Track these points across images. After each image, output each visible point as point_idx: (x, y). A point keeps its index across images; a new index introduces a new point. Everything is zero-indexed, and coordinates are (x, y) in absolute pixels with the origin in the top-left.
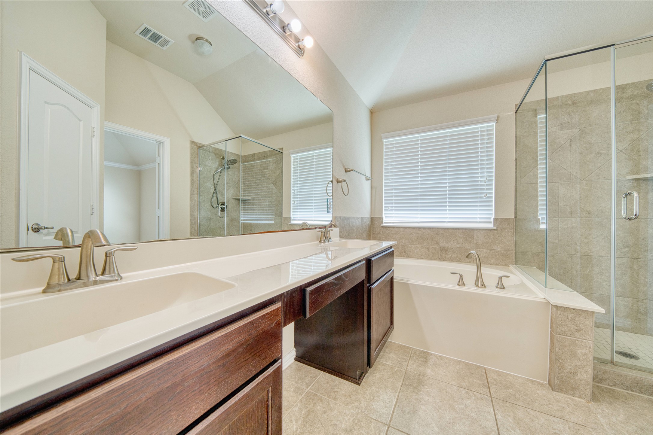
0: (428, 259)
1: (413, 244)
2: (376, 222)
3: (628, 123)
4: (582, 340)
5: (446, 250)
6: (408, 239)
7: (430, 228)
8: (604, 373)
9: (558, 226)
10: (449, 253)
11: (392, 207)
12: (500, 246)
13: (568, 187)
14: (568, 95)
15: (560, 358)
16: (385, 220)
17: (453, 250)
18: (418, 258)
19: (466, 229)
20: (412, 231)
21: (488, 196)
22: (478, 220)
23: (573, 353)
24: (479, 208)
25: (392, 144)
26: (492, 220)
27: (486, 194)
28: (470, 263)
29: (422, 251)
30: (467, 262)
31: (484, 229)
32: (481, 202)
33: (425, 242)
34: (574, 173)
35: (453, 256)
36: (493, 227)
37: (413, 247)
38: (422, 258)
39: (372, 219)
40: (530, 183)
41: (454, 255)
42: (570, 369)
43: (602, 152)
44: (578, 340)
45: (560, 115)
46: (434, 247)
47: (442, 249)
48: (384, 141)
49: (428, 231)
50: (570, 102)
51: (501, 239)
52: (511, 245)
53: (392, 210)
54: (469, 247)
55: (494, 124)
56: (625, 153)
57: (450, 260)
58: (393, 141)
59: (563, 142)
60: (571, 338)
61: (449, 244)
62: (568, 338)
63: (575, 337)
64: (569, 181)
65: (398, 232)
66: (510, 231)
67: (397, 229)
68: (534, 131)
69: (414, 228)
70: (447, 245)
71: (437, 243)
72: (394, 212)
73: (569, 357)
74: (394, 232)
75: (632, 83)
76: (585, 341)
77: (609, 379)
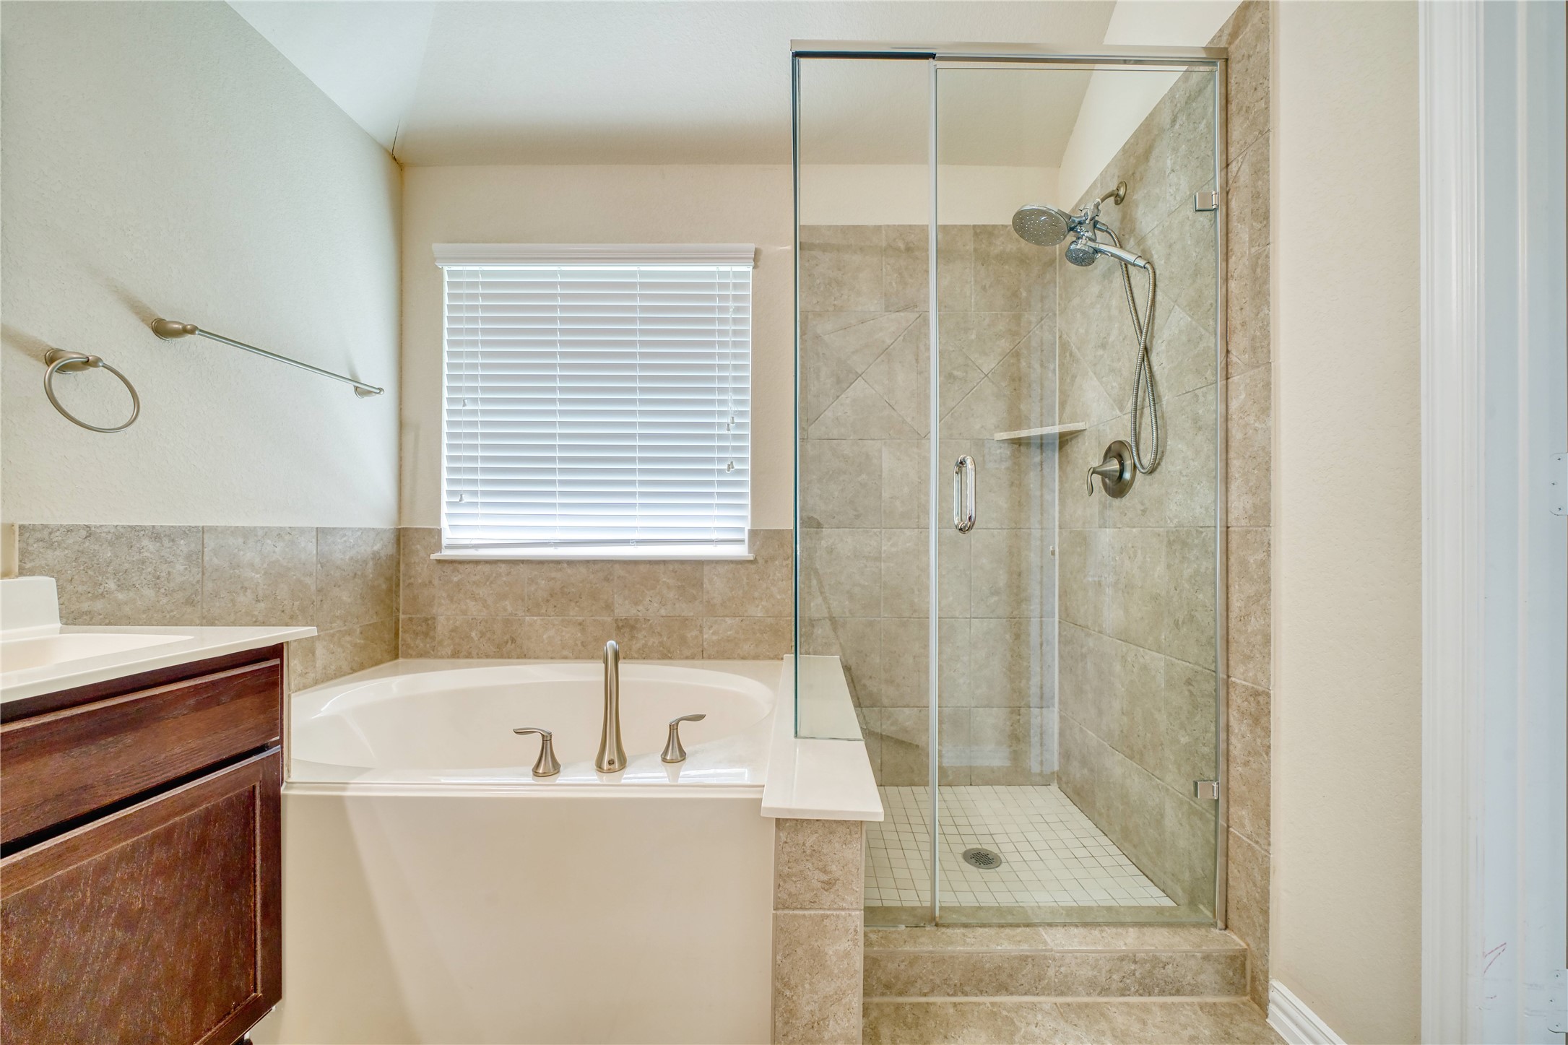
0: (582, 658)
1: (539, 615)
2: (418, 547)
3: (997, 314)
4: (838, 913)
5: (633, 628)
6: (523, 600)
7: (588, 562)
8: (911, 964)
9: (881, 547)
10: (640, 636)
11: (475, 493)
12: (762, 605)
13: (898, 454)
14: (898, 225)
15: (786, 985)
16: (448, 536)
17: (651, 624)
18: (552, 658)
19: (683, 562)
20: (536, 573)
21: (735, 468)
22: (714, 536)
23: (817, 959)
24: (716, 501)
25: (474, 285)
26: (746, 536)
27: (732, 462)
28: (693, 658)
29: (564, 634)
30: (687, 658)
31: (726, 561)
32: (721, 483)
33: (573, 604)
34: (909, 420)
35: (650, 644)
36: (747, 554)
37: (539, 622)
38: (565, 658)
39: (402, 537)
40: (826, 437)
41: (652, 640)
42: (811, 1011)
43: (956, 373)
44: (827, 916)
45: (884, 274)
46: (598, 618)
47: (620, 624)
48: (446, 269)
49: (583, 569)
50: (901, 245)
51: (765, 586)
52: (786, 601)
53: (475, 504)
54: (692, 614)
55: (750, 269)
56: (992, 382)
57: (644, 656)
58: (475, 274)
59: (889, 342)
60: (812, 912)
61: (640, 608)
62: (804, 915)
63: (821, 906)
64: (899, 439)
65: (491, 579)
66: (785, 563)
67: (487, 568)
68: (836, 302)
69: (541, 563)
70: (635, 611)
71: (609, 607)
72: (480, 510)
73: (807, 975)
74: (478, 577)
75: (1002, 225)
76: (843, 913)
77: (921, 978)
